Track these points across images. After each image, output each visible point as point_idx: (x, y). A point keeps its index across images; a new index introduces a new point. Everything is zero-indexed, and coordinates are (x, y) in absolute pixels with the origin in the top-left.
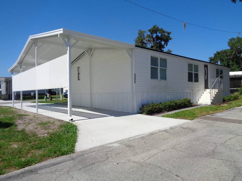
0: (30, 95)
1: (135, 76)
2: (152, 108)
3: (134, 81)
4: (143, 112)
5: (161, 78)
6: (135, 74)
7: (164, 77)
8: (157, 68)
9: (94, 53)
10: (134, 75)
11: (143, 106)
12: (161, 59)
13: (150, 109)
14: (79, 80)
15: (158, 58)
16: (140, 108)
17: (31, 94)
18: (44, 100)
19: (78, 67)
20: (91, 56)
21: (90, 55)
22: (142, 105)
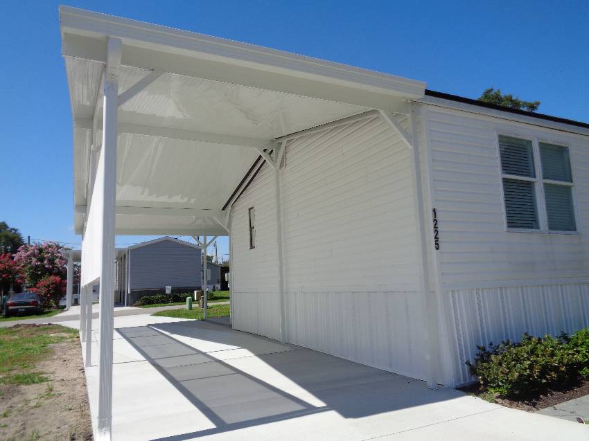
0: (163, 291)
1: (435, 220)
2: (531, 367)
3: (433, 241)
4: (486, 383)
5: (553, 226)
6: (434, 210)
7: (564, 221)
8: (530, 185)
9: (288, 155)
10: (431, 212)
11: (483, 355)
12: (543, 146)
13: (521, 376)
14: (252, 247)
15: (530, 142)
16: (468, 363)
17: (165, 291)
18: (186, 306)
19: (250, 209)
20: (281, 165)
21: (276, 162)
22: (479, 348)
